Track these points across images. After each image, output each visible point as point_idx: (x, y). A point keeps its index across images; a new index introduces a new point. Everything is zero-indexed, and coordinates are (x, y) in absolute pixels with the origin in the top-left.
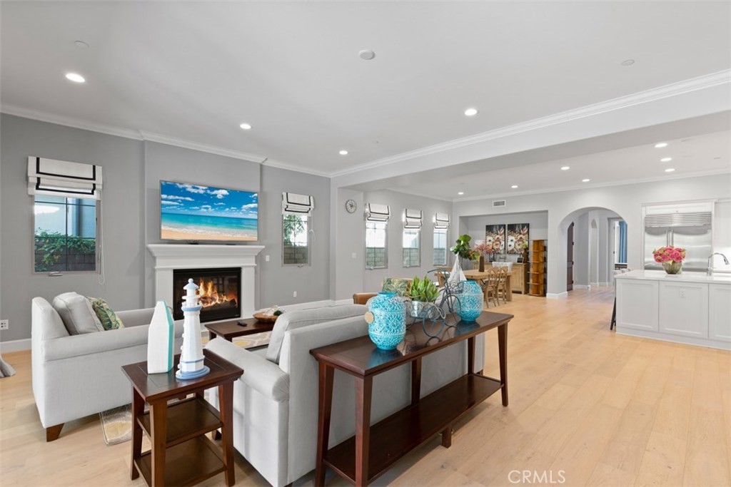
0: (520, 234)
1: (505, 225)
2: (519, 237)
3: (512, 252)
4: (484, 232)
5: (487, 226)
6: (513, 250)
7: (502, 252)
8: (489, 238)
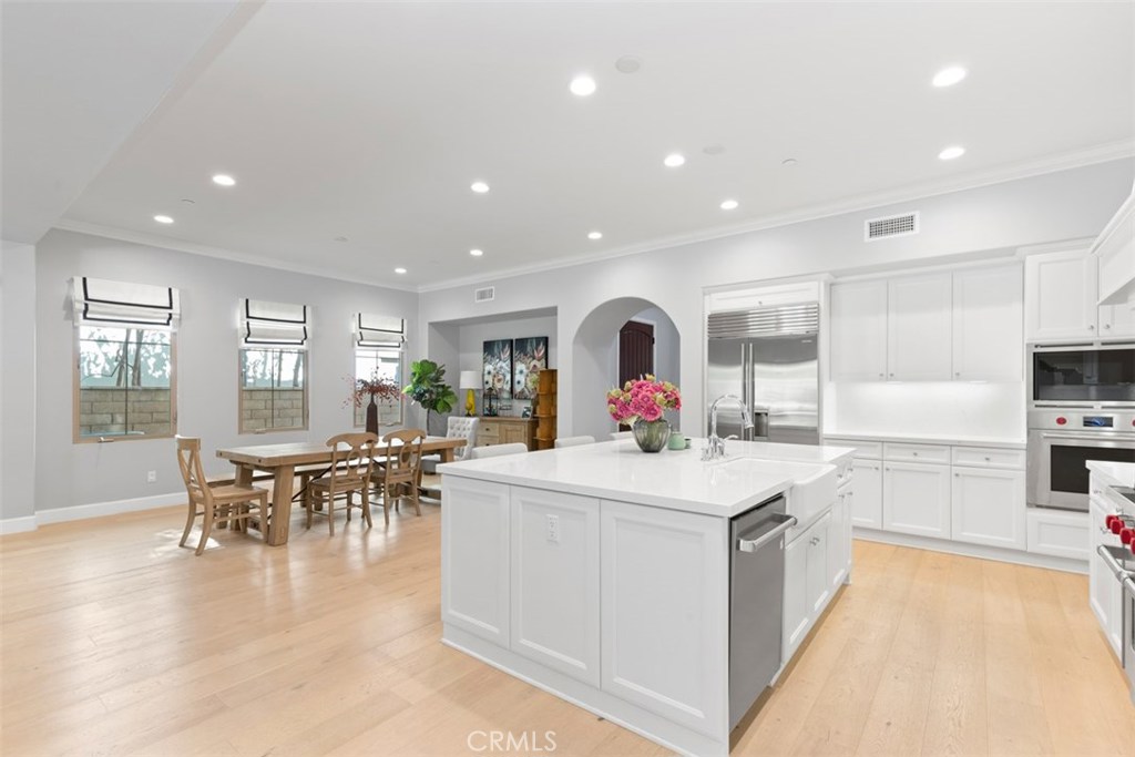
0: (534, 358)
1: (512, 341)
2: (532, 364)
3: (522, 397)
4: (480, 355)
5: (485, 343)
6: (522, 392)
7: (506, 395)
8: (489, 367)
